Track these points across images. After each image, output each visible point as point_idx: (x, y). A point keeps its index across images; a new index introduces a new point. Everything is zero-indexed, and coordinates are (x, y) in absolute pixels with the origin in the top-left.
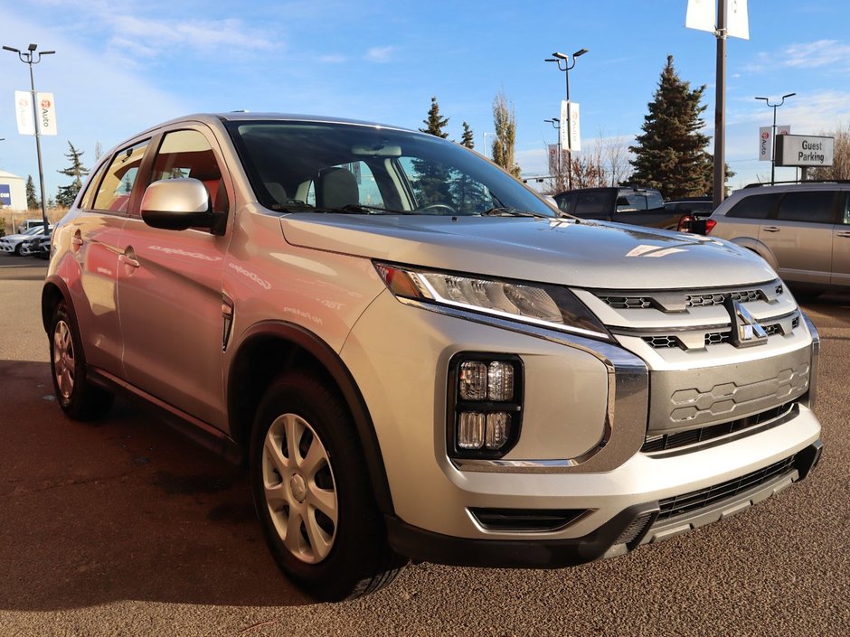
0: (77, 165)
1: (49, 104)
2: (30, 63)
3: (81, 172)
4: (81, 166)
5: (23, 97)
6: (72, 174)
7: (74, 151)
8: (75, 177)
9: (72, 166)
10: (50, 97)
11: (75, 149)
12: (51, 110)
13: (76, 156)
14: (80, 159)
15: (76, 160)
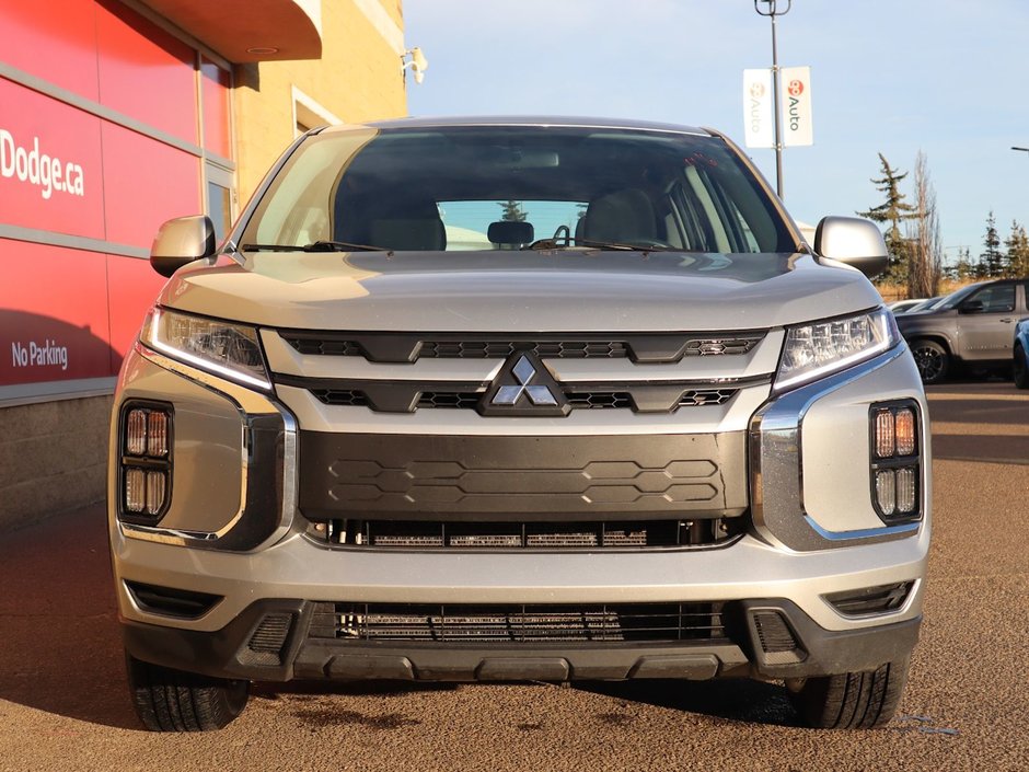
0: (894, 200)
1: (801, 88)
2: (772, 15)
3: (901, 212)
4: (901, 201)
5: (757, 78)
6: (882, 218)
7: (889, 173)
8: (888, 224)
9: (885, 201)
10: (803, 74)
11: (892, 169)
12: (805, 99)
13: (892, 181)
14: (900, 187)
15: (892, 189)
